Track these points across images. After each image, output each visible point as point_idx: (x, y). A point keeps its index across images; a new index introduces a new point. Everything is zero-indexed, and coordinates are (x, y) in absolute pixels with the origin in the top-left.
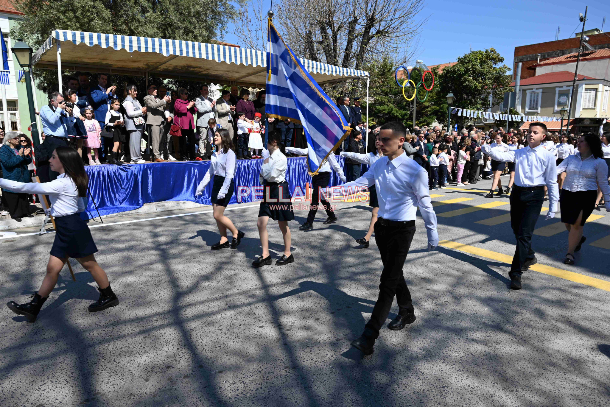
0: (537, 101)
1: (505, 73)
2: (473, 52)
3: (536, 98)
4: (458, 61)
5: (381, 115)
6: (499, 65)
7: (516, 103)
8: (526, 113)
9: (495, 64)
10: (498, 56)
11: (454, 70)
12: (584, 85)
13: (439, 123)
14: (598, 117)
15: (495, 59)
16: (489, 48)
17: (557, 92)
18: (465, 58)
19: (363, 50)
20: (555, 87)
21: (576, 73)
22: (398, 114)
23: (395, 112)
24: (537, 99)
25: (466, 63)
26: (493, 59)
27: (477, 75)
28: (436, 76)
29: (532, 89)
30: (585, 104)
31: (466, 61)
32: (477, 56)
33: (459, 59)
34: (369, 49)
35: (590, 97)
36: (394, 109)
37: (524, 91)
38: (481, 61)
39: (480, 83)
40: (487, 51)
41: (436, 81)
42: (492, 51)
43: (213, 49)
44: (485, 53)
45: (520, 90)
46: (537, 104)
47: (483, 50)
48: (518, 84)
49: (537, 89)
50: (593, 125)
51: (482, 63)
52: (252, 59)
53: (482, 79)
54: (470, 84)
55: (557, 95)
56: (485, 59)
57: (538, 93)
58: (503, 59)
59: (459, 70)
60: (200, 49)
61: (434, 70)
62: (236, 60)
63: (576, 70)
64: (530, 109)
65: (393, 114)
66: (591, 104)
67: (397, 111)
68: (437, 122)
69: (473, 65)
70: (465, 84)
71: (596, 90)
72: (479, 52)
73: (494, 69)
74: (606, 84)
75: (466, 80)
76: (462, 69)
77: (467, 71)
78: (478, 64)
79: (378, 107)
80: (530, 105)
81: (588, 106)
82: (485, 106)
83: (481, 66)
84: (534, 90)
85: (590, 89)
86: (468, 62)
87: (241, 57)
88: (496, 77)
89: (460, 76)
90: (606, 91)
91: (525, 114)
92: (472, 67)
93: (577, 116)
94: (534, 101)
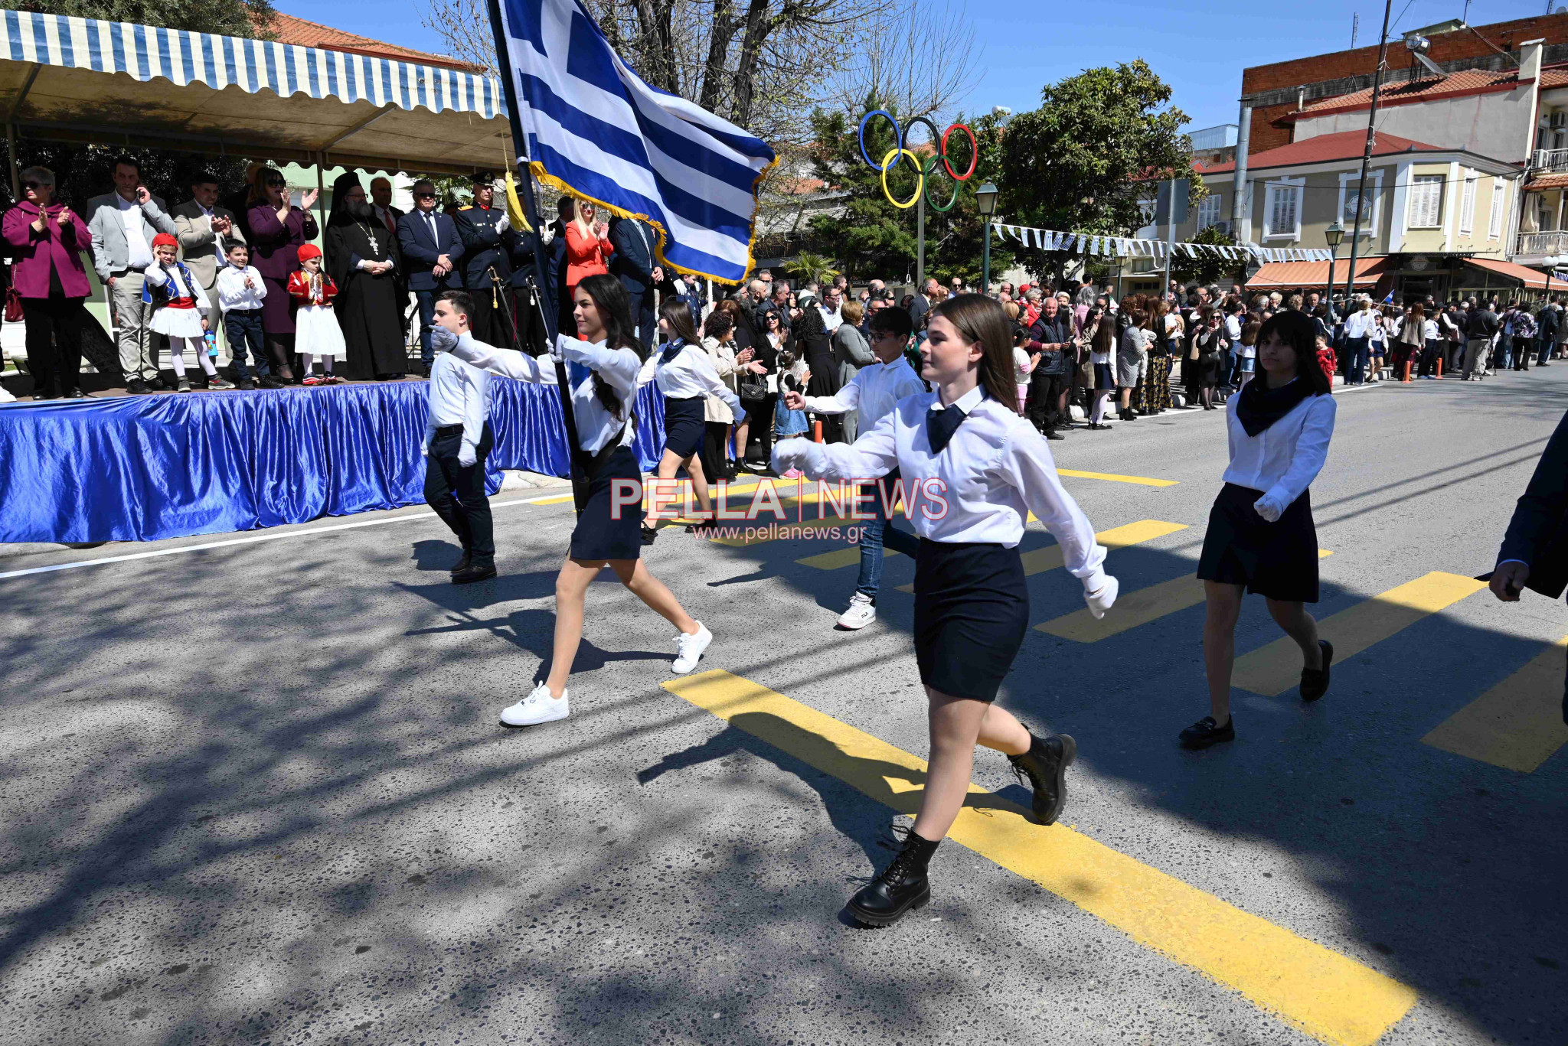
0: (1292, 210)
1: (1172, 129)
2: (1089, 74)
3: (1288, 202)
4: (1047, 98)
5: (869, 252)
6: (1158, 110)
7: (1239, 215)
8: (1264, 241)
9: (1151, 104)
10: (1155, 83)
11: (1032, 122)
12: (1411, 167)
13: (1029, 272)
14: (1447, 249)
15: (1148, 89)
16: (1130, 62)
17: (1343, 184)
18: (1064, 87)
19: (749, 62)
20: (1337, 173)
21: (1370, 130)
22: (909, 249)
23: (901, 243)
24: (1293, 205)
25: (1065, 101)
26: (1139, 91)
27: (1093, 134)
28: (992, 140)
29: (1279, 178)
30: (1415, 215)
31: (1066, 97)
32: (1095, 83)
33: (1046, 90)
34: (770, 59)
35: (1426, 197)
36: (900, 234)
37: (1258, 185)
38: (1108, 98)
39: (1106, 157)
40: (1123, 70)
41: (995, 155)
42: (1140, 69)
43: (117, 38)
44: (1118, 74)
45: (1248, 181)
46: (1292, 219)
47: (1113, 68)
48: (1244, 165)
49: (1292, 177)
50: (1435, 272)
51: (1112, 100)
52: (272, 72)
53: (1109, 147)
54: (1075, 160)
55: (1342, 193)
56: (1118, 89)
57: (1294, 188)
58: (1170, 93)
59: (1044, 122)
60: (65, 37)
61: (987, 124)
62: (211, 75)
63: (1371, 123)
64: (1274, 231)
65: (895, 249)
66: (1429, 217)
67: (906, 241)
68: (1024, 268)
69: (1083, 107)
70: (1063, 161)
71: (1442, 179)
72: (1105, 73)
73: (1143, 119)
74: (1468, 163)
75: (1063, 150)
76: (1053, 119)
77: (1067, 124)
78: (1100, 104)
79: (855, 230)
80: (1275, 220)
81: (1423, 223)
82: (1127, 220)
83: (1108, 107)
84: (1285, 181)
85: (1428, 177)
86: (1070, 100)
87: (230, 67)
88: (1149, 144)
89: (1051, 137)
90: (1469, 180)
91: (1262, 245)
92: (1080, 113)
93: (1394, 248)
94: (1284, 210)
